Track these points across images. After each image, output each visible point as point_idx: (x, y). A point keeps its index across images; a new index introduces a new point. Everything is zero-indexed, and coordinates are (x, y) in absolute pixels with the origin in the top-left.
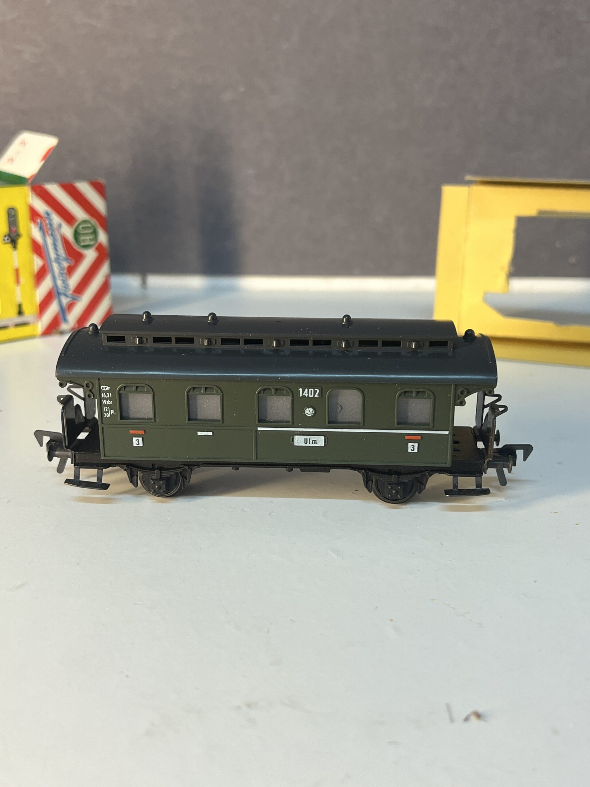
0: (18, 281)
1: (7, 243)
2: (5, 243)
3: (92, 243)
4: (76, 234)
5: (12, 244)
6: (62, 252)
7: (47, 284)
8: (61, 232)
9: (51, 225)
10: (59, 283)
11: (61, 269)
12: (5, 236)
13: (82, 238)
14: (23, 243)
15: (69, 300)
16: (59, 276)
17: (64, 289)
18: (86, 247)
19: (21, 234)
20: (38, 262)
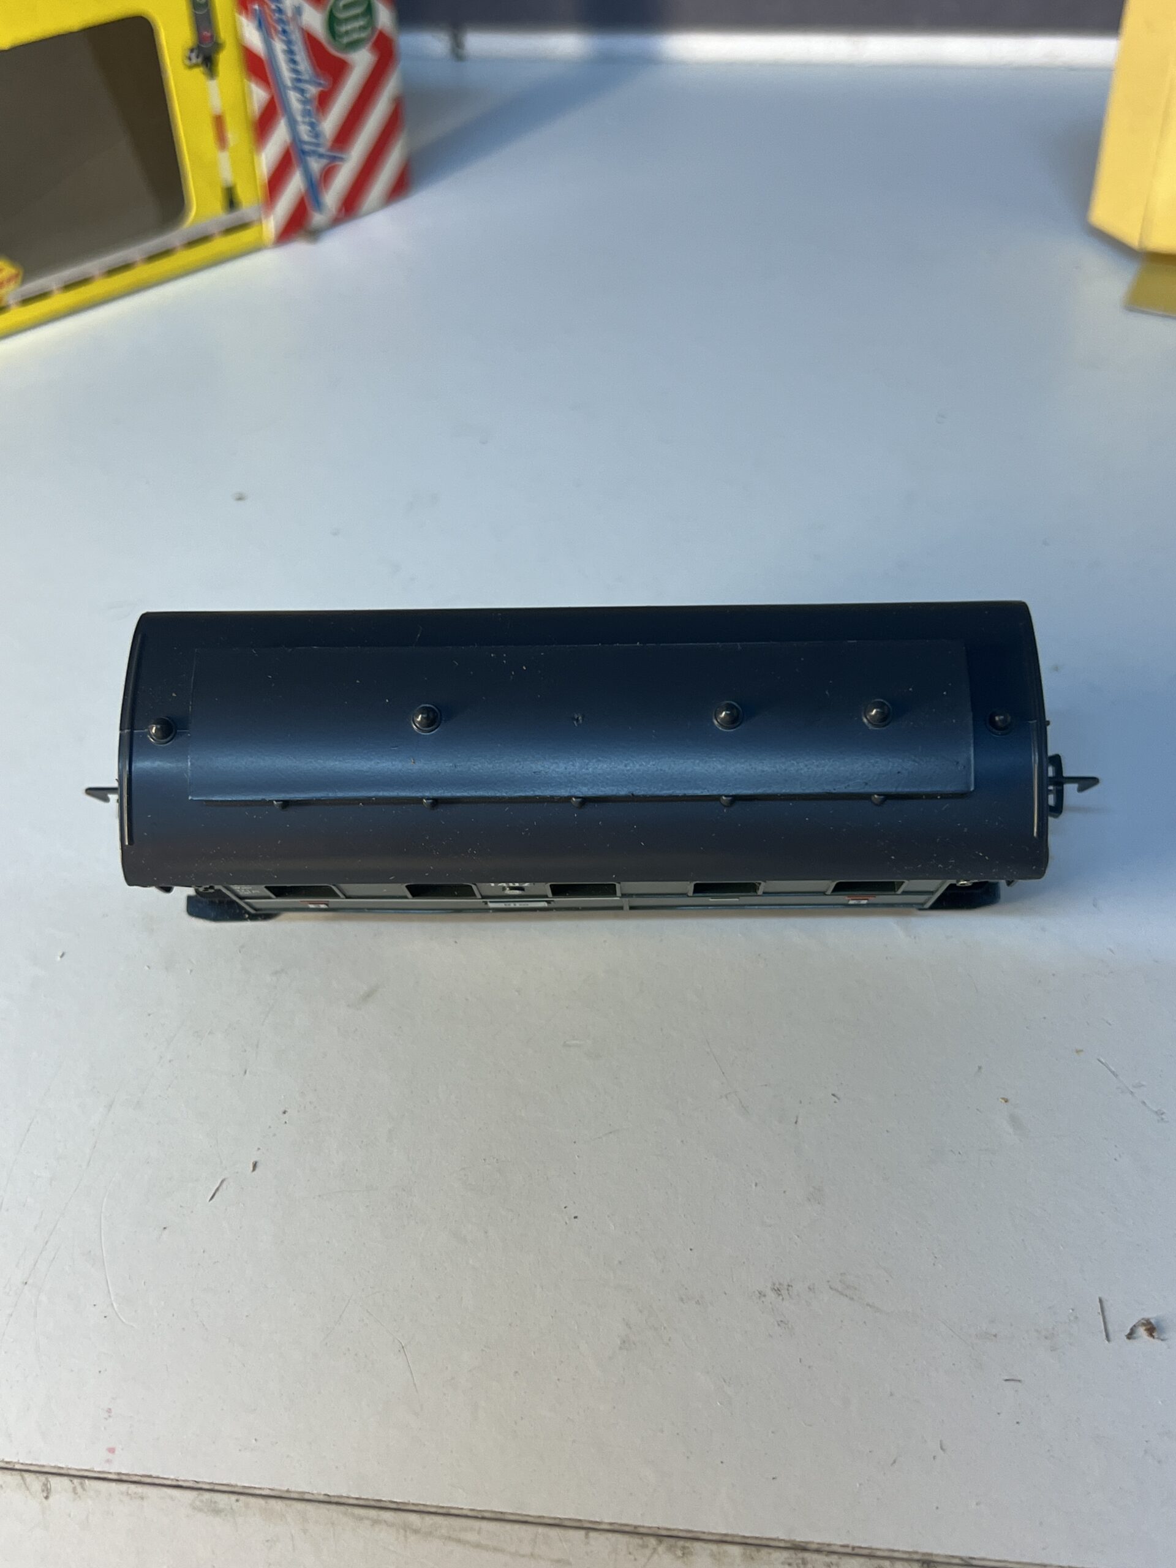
0: (221, 139)
1: (196, 65)
2: (191, 67)
3: (363, 35)
4: (332, 22)
5: (207, 66)
6: (304, 64)
7: (279, 137)
8: (301, 23)
9: (280, 11)
10: (304, 130)
11: (305, 102)
12: (192, 50)
13: (344, 28)
14: (228, 60)
15: (324, 162)
16: (303, 116)
17: (314, 140)
18: (354, 45)
19: (220, 41)
20: (259, 95)
